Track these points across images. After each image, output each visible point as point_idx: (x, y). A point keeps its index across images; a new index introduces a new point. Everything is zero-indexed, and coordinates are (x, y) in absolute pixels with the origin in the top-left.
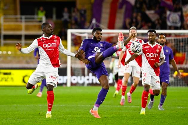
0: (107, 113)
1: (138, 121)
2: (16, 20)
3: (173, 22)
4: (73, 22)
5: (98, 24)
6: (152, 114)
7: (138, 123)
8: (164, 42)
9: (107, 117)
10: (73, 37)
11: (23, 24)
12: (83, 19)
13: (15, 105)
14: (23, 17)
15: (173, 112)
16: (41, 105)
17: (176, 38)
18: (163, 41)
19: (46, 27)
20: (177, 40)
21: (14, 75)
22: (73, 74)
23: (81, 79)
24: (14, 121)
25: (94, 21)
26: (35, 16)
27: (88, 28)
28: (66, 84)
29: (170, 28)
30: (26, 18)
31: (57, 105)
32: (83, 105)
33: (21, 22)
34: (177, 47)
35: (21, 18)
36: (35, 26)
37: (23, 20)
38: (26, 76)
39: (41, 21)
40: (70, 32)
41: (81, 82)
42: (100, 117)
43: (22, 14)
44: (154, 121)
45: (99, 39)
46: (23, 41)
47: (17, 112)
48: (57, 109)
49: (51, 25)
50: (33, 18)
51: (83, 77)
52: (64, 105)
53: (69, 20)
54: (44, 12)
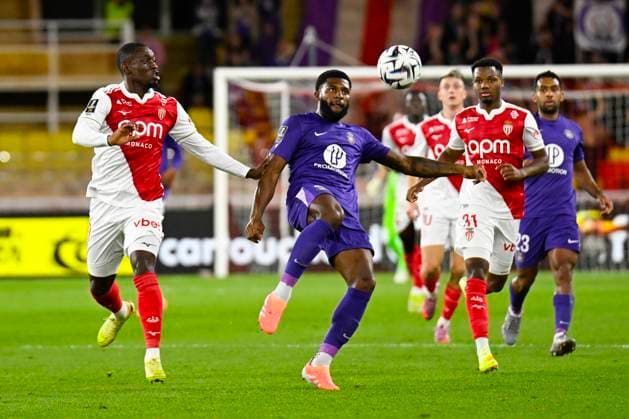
0: (364, 371)
1: (475, 399)
2: (27, 37)
3: (598, 37)
4: (235, 41)
5: (324, 47)
6: (528, 373)
7: (476, 405)
8: (557, 103)
9: (364, 387)
10: (235, 97)
11: (53, 52)
12: (269, 29)
13: (28, 347)
14: (53, 25)
15: (604, 362)
16: (121, 346)
17: (608, 94)
18: (553, 99)
19: (133, 58)
20: (614, 100)
21: (20, 235)
22: (235, 232)
23: (265, 249)
24: (24, 407)
25: (310, 37)
26: (97, 23)
27: (287, 64)
28: (211, 267)
29: (588, 58)
30: (61, 30)
31: (181, 345)
32: (273, 345)
33: (45, 43)
34: (614, 127)
35: (45, 30)
36: (95, 58)
37: (53, 36)
38: (66, 240)
39: (116, 41)
40: (222, 77)
41: (265, 259)
42: (337, 388)
43: (47, 14)
44: (534, 398)
45: (340, 110)
46: (53, 114)
47: (33, 374)
48: (179, 359)
49: (151, 53)
50: (89, 30)
51: (272, 242)
52: (205, 346)
53: (217, 32)
54: (129, 8)
